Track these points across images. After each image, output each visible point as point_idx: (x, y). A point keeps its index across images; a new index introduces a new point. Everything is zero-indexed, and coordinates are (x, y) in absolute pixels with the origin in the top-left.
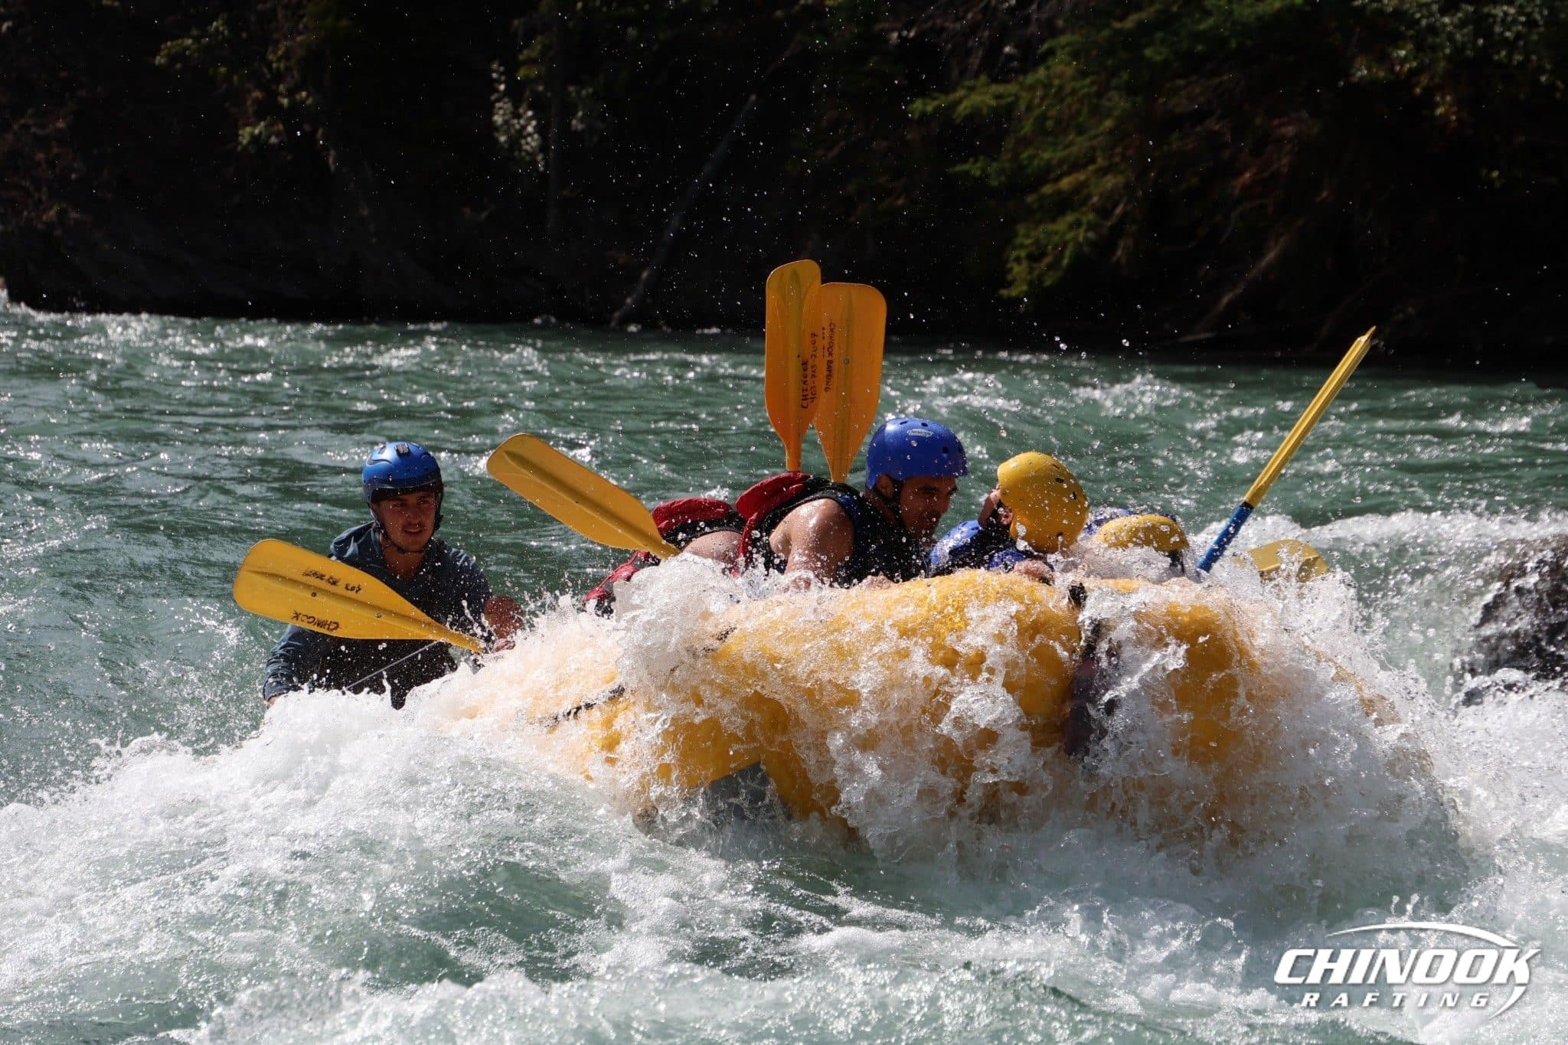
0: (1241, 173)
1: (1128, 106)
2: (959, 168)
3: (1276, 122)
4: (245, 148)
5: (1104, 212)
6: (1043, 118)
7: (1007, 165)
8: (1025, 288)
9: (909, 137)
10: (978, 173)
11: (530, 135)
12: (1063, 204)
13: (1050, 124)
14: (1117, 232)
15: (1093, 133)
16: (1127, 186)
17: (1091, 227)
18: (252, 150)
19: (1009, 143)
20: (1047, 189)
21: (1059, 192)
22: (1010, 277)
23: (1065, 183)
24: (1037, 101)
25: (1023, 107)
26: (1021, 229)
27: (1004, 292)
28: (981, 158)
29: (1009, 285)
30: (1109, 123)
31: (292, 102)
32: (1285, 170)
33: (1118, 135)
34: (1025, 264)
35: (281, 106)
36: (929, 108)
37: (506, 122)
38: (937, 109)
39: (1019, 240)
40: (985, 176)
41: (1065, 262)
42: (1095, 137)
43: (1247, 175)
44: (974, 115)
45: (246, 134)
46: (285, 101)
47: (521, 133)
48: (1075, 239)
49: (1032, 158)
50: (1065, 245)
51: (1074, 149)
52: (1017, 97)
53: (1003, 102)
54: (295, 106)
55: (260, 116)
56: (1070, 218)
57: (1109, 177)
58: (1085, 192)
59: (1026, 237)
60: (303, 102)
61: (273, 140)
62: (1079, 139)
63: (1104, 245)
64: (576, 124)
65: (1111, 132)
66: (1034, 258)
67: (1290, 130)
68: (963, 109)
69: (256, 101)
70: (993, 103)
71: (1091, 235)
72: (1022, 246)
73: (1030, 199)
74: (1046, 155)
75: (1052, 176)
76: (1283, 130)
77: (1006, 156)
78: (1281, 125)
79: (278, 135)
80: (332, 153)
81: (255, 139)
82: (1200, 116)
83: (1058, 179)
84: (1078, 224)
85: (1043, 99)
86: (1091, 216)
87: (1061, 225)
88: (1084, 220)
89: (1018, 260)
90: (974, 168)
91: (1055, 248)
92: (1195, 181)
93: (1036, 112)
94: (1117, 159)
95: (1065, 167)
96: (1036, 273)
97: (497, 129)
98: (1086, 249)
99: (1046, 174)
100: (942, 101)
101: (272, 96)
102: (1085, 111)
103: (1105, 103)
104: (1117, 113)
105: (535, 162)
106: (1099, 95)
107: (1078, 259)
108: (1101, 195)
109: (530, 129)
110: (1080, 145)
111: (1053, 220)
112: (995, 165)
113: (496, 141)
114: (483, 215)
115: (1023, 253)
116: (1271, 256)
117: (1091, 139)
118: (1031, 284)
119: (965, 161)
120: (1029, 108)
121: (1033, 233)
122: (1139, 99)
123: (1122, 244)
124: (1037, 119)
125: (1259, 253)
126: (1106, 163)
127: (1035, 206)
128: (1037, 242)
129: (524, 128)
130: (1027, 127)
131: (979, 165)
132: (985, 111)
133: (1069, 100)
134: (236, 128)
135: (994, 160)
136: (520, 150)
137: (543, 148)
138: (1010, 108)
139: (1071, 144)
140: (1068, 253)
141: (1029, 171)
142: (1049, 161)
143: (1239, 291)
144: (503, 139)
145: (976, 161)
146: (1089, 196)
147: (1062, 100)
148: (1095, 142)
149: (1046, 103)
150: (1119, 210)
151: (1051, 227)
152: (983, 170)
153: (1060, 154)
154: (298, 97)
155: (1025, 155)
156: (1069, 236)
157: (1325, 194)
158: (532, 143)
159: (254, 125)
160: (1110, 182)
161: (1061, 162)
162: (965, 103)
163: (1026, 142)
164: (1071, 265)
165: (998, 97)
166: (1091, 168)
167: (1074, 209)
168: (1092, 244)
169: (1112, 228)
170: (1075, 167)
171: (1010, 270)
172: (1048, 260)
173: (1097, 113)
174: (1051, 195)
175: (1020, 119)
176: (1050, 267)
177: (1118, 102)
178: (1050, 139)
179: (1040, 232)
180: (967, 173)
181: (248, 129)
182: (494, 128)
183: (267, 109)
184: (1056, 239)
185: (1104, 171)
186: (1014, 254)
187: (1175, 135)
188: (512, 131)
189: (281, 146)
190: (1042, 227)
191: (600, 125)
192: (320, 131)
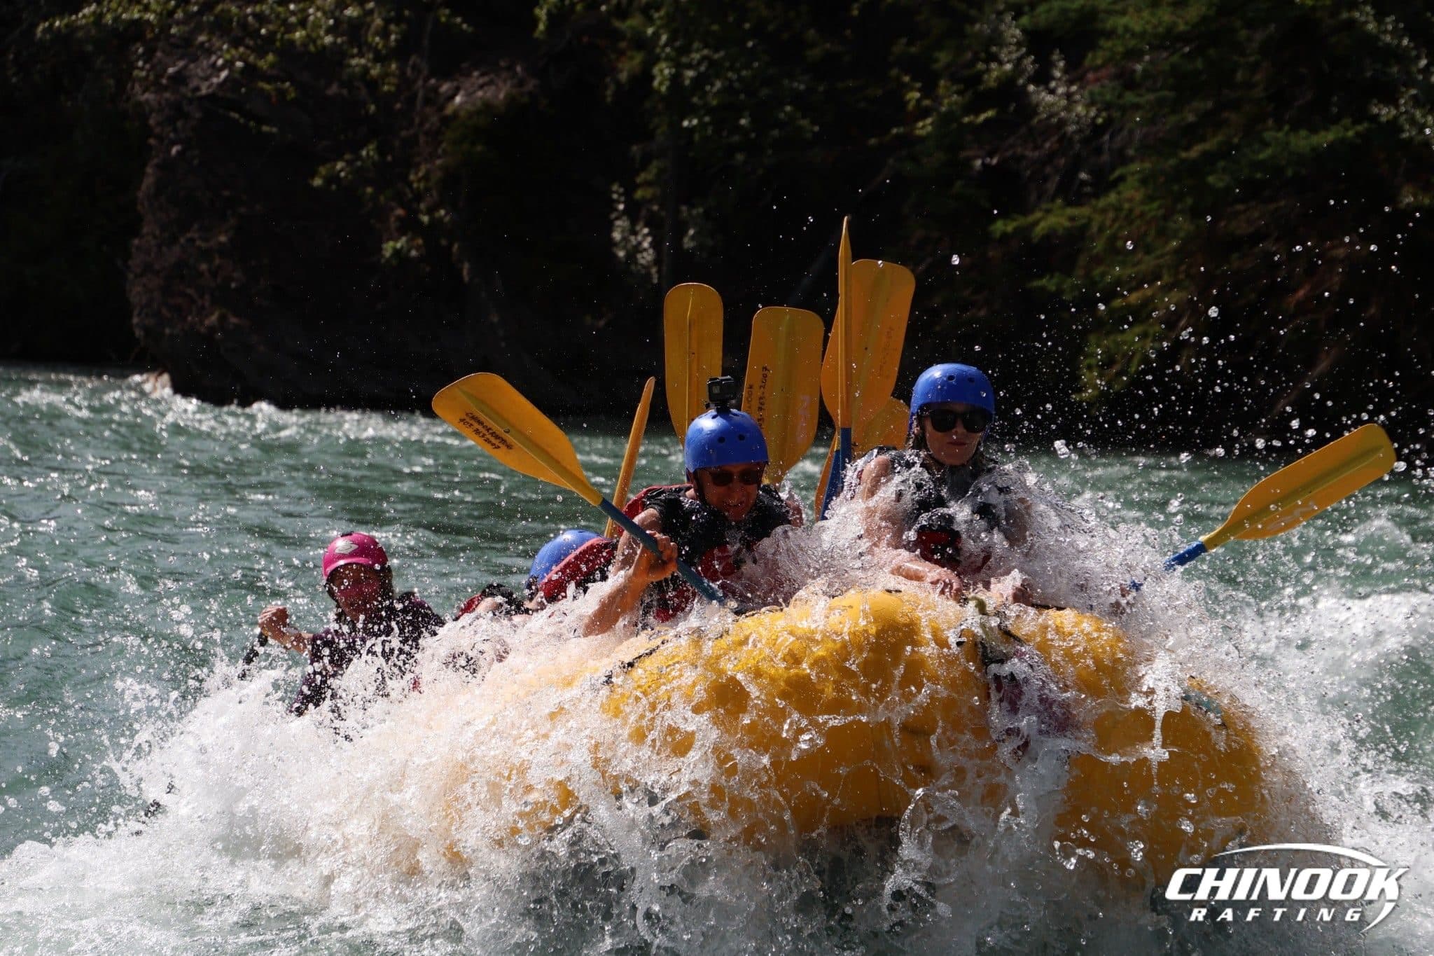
0: (1296, 290)
1: (1190, 228)
2: (1037, 283)
3: (1329, 244)
4: (388, 260)
5: (1169, 324)
6: (1114, 238)
7: (1079, 281)
8: (1095, 393)
9: (991, 254)
10: (1053, 288)
11: (645, 250)
15: (1160, 252)
16: (1190, 300)
17: (1156, 338)
18: (394, 262)
19: (1083, 260)
20: (1118, 303)
21: (1129, 306)
22: (1080, 383)
23: (1134, 298)
24: (1108, 223)
25: (1095, 229)
26: (1093, 340)
27: (1077, 397)
28: (1057, 274)
29: (1081, 390)
30: (1174, 243)
31: (432, 219)
32: (1337, 288)
33: (1182, 254)
34: (1095, 370)
35: (422, 222)
36: (1009, 230)
37: (625, 239)
38: (1016, 230)
39: (1091, 350)
40: (1060, 292)
41: (1134, 370)
42: (1162, 256)
43: (1301, 293)
44: (1051, 234)
45: (388, 248)
46: (425, 218)
47: (637, 249)
48: (1142, 349)
49: (1103, 274)
50: (1133, 354)
51: (1142, 267)
52: (1090, 219)
53: (1077, 224)
54: (434, 222)
55: (402, 231)
56: (1138, 329)
57: (1174, 292)
58: (1153, 306)
59: (1098, 347)
60: (442, 219)
61: (414, 253)
62: (1147, 258)
64: (688, 243)
65: (1176, 251)
66: (1103, 366)
67: (1343, 252)
68: (1040, 230)
69: (399, 218)
70: (1067, 224)
72: (1094, 355)
73: (1102, 311)
74: (1117, 272)
75: (1120, 291)
76: (1336, 251)
78: (1332, 247)
79: (418, 248)
80: (466, 266)
81: (397, 252)
82: (1258, 238)
83: (1126, 294)
84: (1143, 335)
85: (1114, 220)
86: (1157, 328)
87: (1131, 335)
88: (1151, 331)
89: (1089, 367)
90: (1048, 283)
91: (1123, 356)
92: (1253, 296)
93: (1107, 234)
94: (1182, 276)
95: (1134, 283)
96: (1106, 379)
97: (615, 244)
100: (1021, 221)
101: (414, 213)
102: (1153, 230)
103: (1171, 225)
104: (1182, 234)
105: (649, 275)
106: (1166, 218)
109: (646, 245)
110: (1146, 263)
112: (1068, 281)
113: (615, 256)
114: (602, 323)
115: (1094, 361)
116: (1323, 367)
117: (1159, 258)
118: (1100, 389)
119: (1041, 277)
120: (1101, 229)
121: (1103, 343)
123: (1185, 353)
124: (1107, 239)
125: (1313, 363)
126: (1171, 280)
127: (1107, 318)
128: (1108, 349)
129: (640, 243)
130: (1098, 246)
131: (1055, 281)
132: (1061, 232)
133: (1138, 221)
134: (380, 242)
135: (1068, 276)
136: (636, 263)
137: (657, 262)
138: (1083, 229)
139: (1137, 262)
140: (1136, 362)
141: (1101, 286)
142: (1119, 277)
143: (1292, 398)
144: (621, 254)
145: (1052, 277)
146: (1155, 310)
147: (1133, 221)
148: (1161, 260)
149: (1116, 225)
151: (1120, 337)
152: (1058, 286)
153: (1129, 271)
154: (437, 215)
155: (1097, 272)
156: (1137, 346)
157: (1373, 310)
158: (647, 257)
159: (396, 240)
160: (1177, 297)
161: (1130, 278)
162: (1042, 224)
163: (1097, 260)
165: (1073, 219)
166: (1157, 284)
167: (1142, 322)
171: (1081, 376)
172: (1117, 368)
173: (1163, 234)
174: (1123, 309)
175: (1093, 240)
176: (1118, 374)
177: (1183, 224)
178: (1121, 258)
179: (1109, 342)
180: (1043, 289)
181: (391, 244)
182: (613, 243)
183: (408, 225)
184: (1125, 348)
185: (1169, 287)
186: (1086, 362)
187: (1234, 255)
188: (629, 246)
189: (420, 259)
190: (1112, 337)
191: (710, 242)
192: (456, 246)
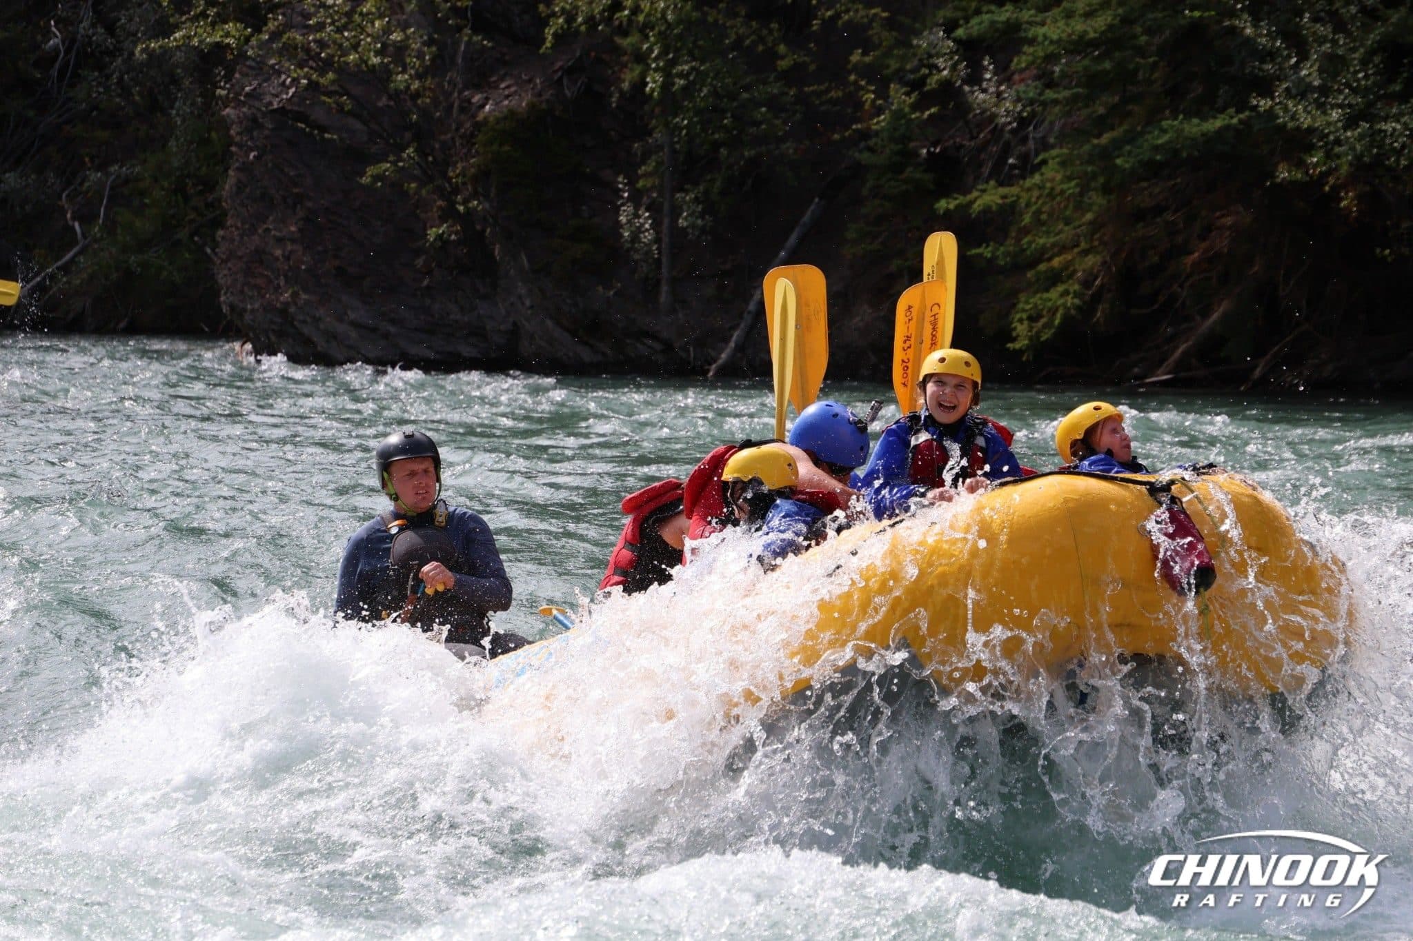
0: (1192, 253)
1: (1104, 202)
2: (974, 251)
3: (1218, 214)
4: (432, 244)
5: (1086, 284)
6: (1038, 212)
7: (1011, 248)
8: (1026, 342)
10: (989, 255)
11: (647, 230)
12: (1054, 279)
13: (1044, 217)
14: (1097, 298)
15: (1077, 223)
16: (1104, 263)
17: (1076, 295)
18: (437, 245)
19: (1013, 232)
20: (1042, 267)
21: (1052, 269)
22: (1014, 334)
23: (1056, 262)
24: (1033, 200)
25: (1023, 205)
26: (1022, 297)
27: (1010, 345)
28: (992, 243)
29: (1014, 340)
30: (1089, 216)
31: (467, 208)
32: (1226, 250)
33: (1096, 226)
34: (1026, 322)
35: (458, 211)
36: (952, 206)
37: (629, 222)
38: (957, 207)
39: (1021, 306)
40: (995, 257)
41: (1057, 322)
42: (1079, 226)
43: (1196, 255)
44: (987, 210)
45: (432, 233)
46: (461, 208)
47: (639, 230)
48: (1064, 305)
49: (1030, 243)
50: (1057, 309)
51: (1063, 236)
52: (1019, 197)
53: (1008, 201)
54: (469, 213)
55: (443, 219)
56: (1061, 288)
57: (1090, 256)
58: (1071, 269)
59: (1027, 303)
60: (475, 209)
61: (453, 237)
62: (1066, 228)
63: (1087, 309)
64: (682, 222)
65: (1091, 223)
66: (1033, 319)
67: (1229, 221)
68: (977, 206)
69: (440, 208)
70: (1000, 201)
71: (1077, 301)
72: (1024, 310)
73: (1030, 274)
74: (1042, 241)
75: (1046, 256)
76: (1223, 220)
77: (1010, 242)
78: (1223, 216)
79: (456, 233)
80: (497, 246)
81: (440, 237)
82: (1159, 210)
83: (1050, 259)
84: (1066, 293)
85: (1038, 198)
86: (1077, 287)
87: (1054, 294)
88: (1072, 290)
89: (1021, 321)
90: (987, 251)
91: (1049, 311)
92: (1156, 259)
93: (1034, 208)
94: (1096, 243)
95: (1056, 250)
96: (1035, 330)
97: (622, 226)
98: (1073, 312)
99: (1042, 256)
100: (961, 200)
101: (452, 204)
102: (1071, 206)
103: (1086, 199)
104: (1095, 208)
105: (651, 251)
106: (1081, 194)
107: (1067, 318)
108: (1084, 271)
109: (647, 226)
110: (1066, 233)
111: (1047, 290)
112: (1002, 249)
113: (621, 236)
114: (612, 293)
115: (1024, 316)
116: (1215, 316)
117: (1075, 228)
118: (1031, 339)
119: (979, 246)
120: (1028, 205)
121: (1032, 300)
122: (1112, 197)
123: (1100, 307)
124: (1034, 213)
125: (1205, 314)
126: (1087, 246)
127: (1033, 280)
128: (1036, 305)
129: (642, 225)
130: (1027, 219)
131: (990, 249)
132: (994, 208)
133: (1059, 199)
134: (425, 229)
135: (1002, 245)
136: (640, 242)
137: (658, 240)
138: (1013, 205)
139: (1060, 232)
140: (1059, 316)
141: (1028, 252)
142: (1044, 245)
143: (1190, 343)
144: (626, 234)
145: (988, 246)
146: (1075, 271)
147: (1053, 199)
148: (1078, 230)
149: (1040, 202)
150: (1097, 282)
151: (1046, 295)
152: (993, 253)
153: (1052, 240)
154: (470, 205)
155: (1025, 240)
156: (1060, 302)
157: (1256, 268)
158: (648, 237)
159: (439, 227)
160: (1091, 261)
161: (1054, 245)
162: (978, 202)
163: (1026, 231)
164: (1061, 324)
165: (1004, 197)
166: (1076, 250)
167: (1063, 282)
168: (1078, 308)
169: (1093, 295)
170: (1063, 249)
171: (1015, 329)
172: (1043, 320)
173: (1080, 208)
174: (1046, 272)
175: (1021, 214)
176: (1045, 326)
177: (1097, 199)
178: (1044, 229)
179: (1036, 299)
180: (981, 255)
181: (434, 230)
182: (618, 225)
183: (449, 214)
184: (1049, 304)
185: (1086, 253)
186: (1018, 316)
187: (1141, 225)
188: (633, 229)
189: (458, 243)
190: (1039, 295)
191: (699, 222)
192: (488, 230)
